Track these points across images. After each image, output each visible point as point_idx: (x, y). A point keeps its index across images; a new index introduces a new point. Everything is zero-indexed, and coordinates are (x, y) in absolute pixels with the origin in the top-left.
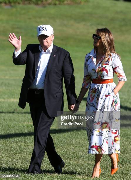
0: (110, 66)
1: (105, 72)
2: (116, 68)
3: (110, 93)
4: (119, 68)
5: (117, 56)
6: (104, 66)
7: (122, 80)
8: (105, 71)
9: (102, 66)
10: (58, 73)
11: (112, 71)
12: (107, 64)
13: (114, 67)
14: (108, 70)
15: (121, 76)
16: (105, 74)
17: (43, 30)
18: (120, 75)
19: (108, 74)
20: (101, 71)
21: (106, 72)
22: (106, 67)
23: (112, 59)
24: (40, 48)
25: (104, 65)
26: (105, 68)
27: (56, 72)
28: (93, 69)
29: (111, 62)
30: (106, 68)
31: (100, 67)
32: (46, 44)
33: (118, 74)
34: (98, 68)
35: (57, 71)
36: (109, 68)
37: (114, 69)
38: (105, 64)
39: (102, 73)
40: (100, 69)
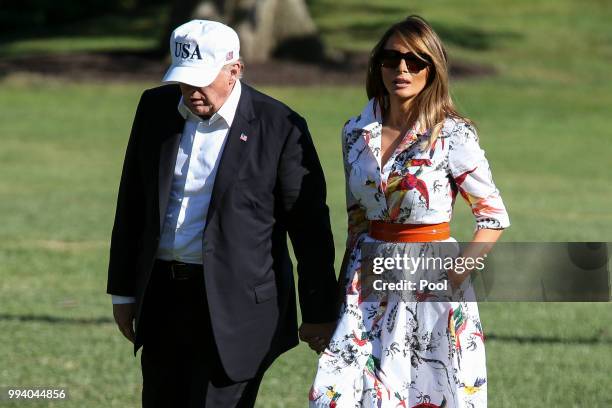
0: (437, 169)
1: (414, 195)
2: (461, 179)
4: (475, 178)
5: (466, 130)
6: (412, 170)
7: (490, 224)
8: (415, 189)
9: (406, 170)
11: (446, 189)
12: (426, 163)
13: (454, 175)
14: (429, 186)
15: (487, 206)
16: (417, 200)
18: (479, 204)
19: (428, 202)
20: (399, 187)
21: (418, 193)
22: (419, 172)
23: (447, 141)
25: (413, 165)
26: (415, 175)
27: (250, 201)
28: (368, 183)
29: (439, 157)
30: (419, 177)
31: (397, 174)
33: (472, 201)
34: (391, 176)
35: (253, 198)
36: (431, 176)
37: (456, 184)
38: (419, 161)
39: (403, 196)
40: (395, 183)
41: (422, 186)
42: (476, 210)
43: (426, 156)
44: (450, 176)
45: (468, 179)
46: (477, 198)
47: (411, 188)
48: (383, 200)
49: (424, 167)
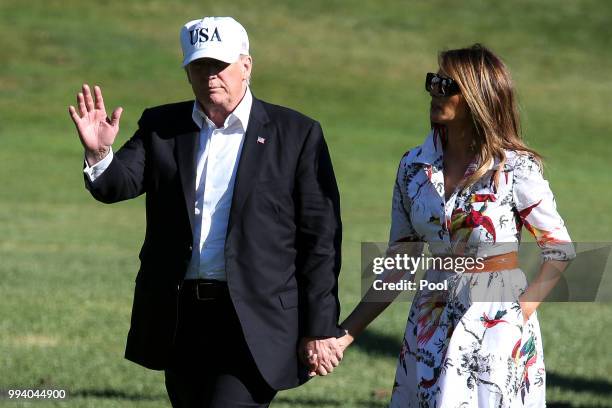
0: (502, 204)
1: (481, 231)
2: (527, 211)
3: (505, 312)
4: (541, 212)
5: (530, 163)
6: (477, 206)
8: (481, 227)
9: (470, 206)
10: (279, 209)
11: (511, 224)
12: (491, 198)
13: (519, 209)
14: (496, 223)
15: (552, 239)
16: (483, 238)
17: (203, 39)
18: (545, 237)
19: (494, 238)
20: (464, 224)
21: (485, 231)
22: (484, 208)
23: (510, 175)
24: (196, 116)
25: (477, 201)
26: (480, 213)
27: (271, 203)
28: (432, 219)
29: (504, 189)
30: (485, 214)
31: (460, 211)
33: (537, 234)
34: (454, 212)
35: (275, 202)
36: (498, 212)
37: (521, 216)
38: (483, 196)
39: (469, 234)
40: (460, 220)
41: (488, 224)
43: (489, 191)
44: (514, 210)
45: (534, 211)
46: (542, 231)
47: (478, 226)
49: (489, 203)
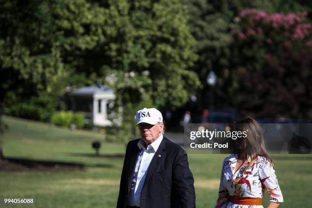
0: (254, 176)
1: (245, 185)
2: (264, 180)
4: (269, 180)
6: (245, 176)
7: (274, 201)
9: (242, 176)
11: (258, 185)
12: (250, 173)
14: (251, 183)
15: (273, 193)
16: (246, 188)
19: (251, 189)
20: (239, 183)
21: (247, 185)
22: (247, 177)
23: (258, 165)
25: (245, 174)
26: (245, 178)
28: (229, 180)
29: (255, 170)
30: (247, 179)
31: (239, 177)
32: (149, 138)
34: (237, 178)
36: (252, 179)
37: (262, 182)
38: (247, 172)
39: (241, 186)
40: (238, 181)
41: (248, 182)
42: (270, 195)
43: (250, 170)
44: (260, 179)
45: (267, 180)
46: (270, 189)
47: (244, 183)
48: (234, 187)
49: (249, 175)
